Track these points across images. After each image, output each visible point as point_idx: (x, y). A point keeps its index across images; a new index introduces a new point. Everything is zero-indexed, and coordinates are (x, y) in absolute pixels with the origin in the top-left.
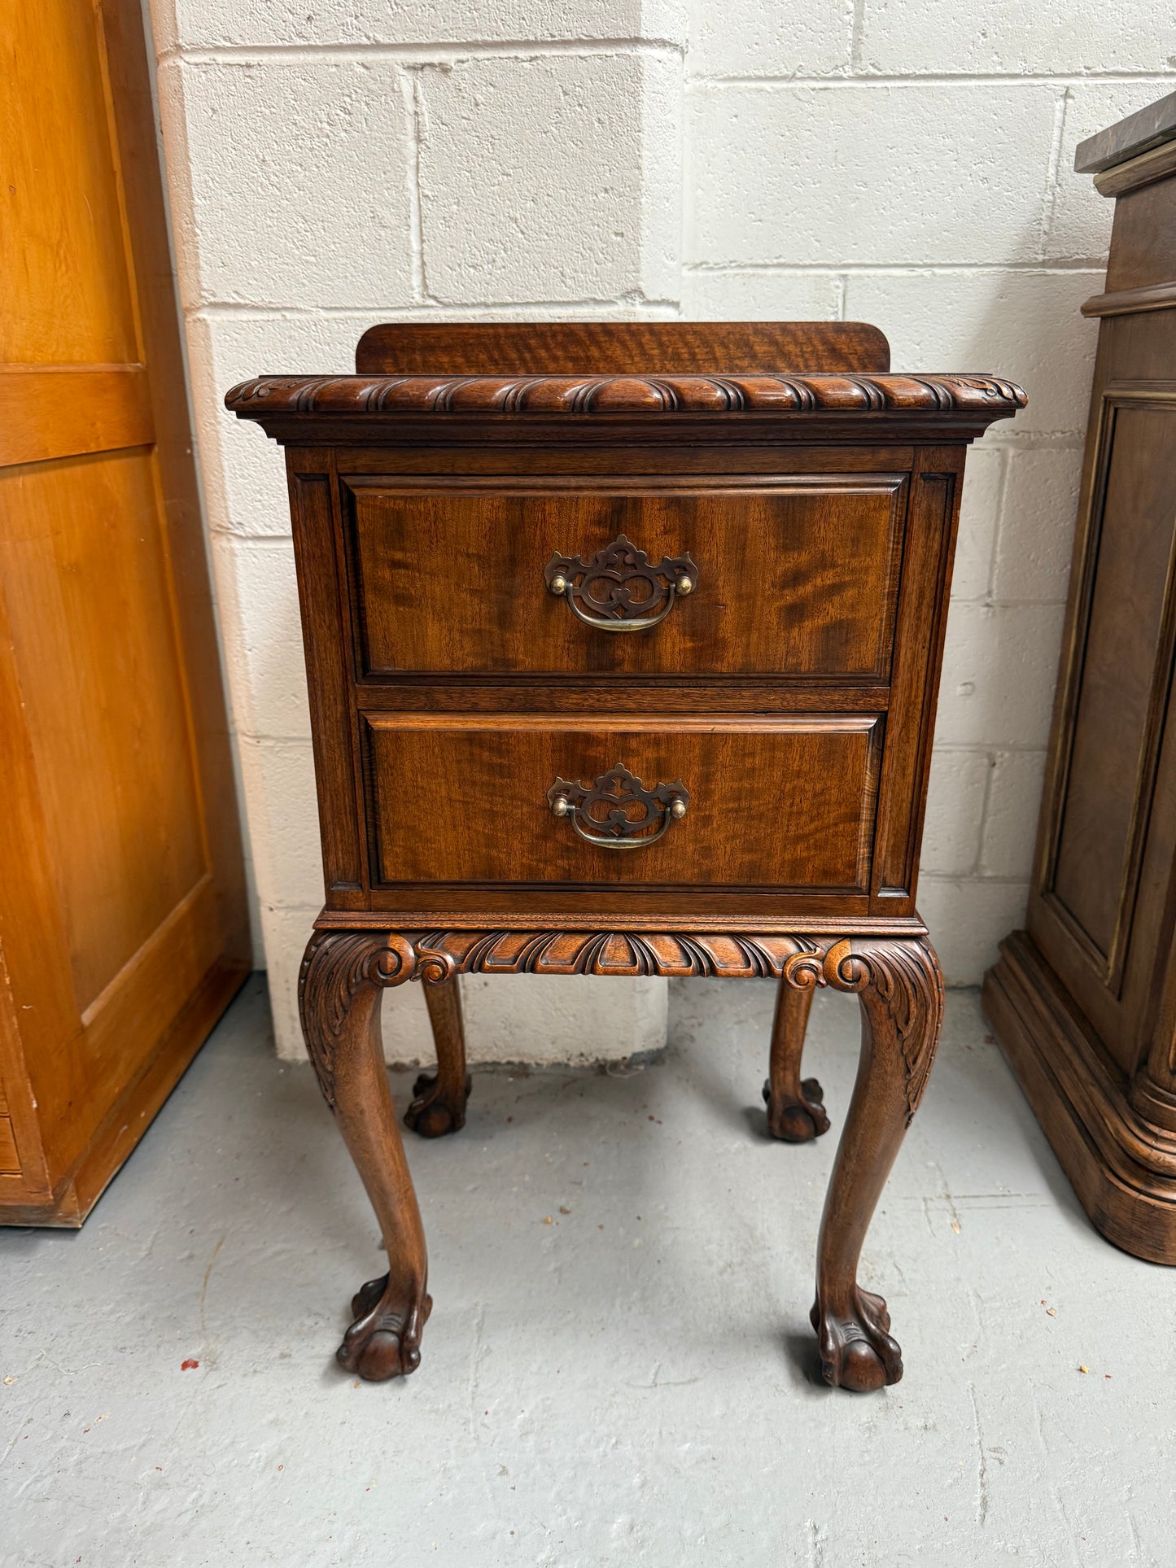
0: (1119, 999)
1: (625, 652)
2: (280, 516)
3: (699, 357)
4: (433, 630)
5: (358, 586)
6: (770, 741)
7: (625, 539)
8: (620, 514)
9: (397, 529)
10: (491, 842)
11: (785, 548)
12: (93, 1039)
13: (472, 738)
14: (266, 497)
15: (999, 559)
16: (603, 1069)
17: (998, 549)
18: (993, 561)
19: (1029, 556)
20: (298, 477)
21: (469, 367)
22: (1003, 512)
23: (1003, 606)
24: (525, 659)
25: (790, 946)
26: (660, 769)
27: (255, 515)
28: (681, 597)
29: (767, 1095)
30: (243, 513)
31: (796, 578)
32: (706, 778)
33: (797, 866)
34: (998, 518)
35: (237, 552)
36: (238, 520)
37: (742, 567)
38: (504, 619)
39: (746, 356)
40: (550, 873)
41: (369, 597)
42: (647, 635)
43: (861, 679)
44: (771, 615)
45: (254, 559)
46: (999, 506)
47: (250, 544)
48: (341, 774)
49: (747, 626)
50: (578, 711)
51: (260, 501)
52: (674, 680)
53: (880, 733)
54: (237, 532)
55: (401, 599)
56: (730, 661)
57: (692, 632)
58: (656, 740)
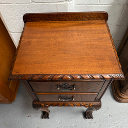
3: (78, 18)
12: (11, 88)
25: (85, 104)
35: (12, 34)
36: (11, 31)
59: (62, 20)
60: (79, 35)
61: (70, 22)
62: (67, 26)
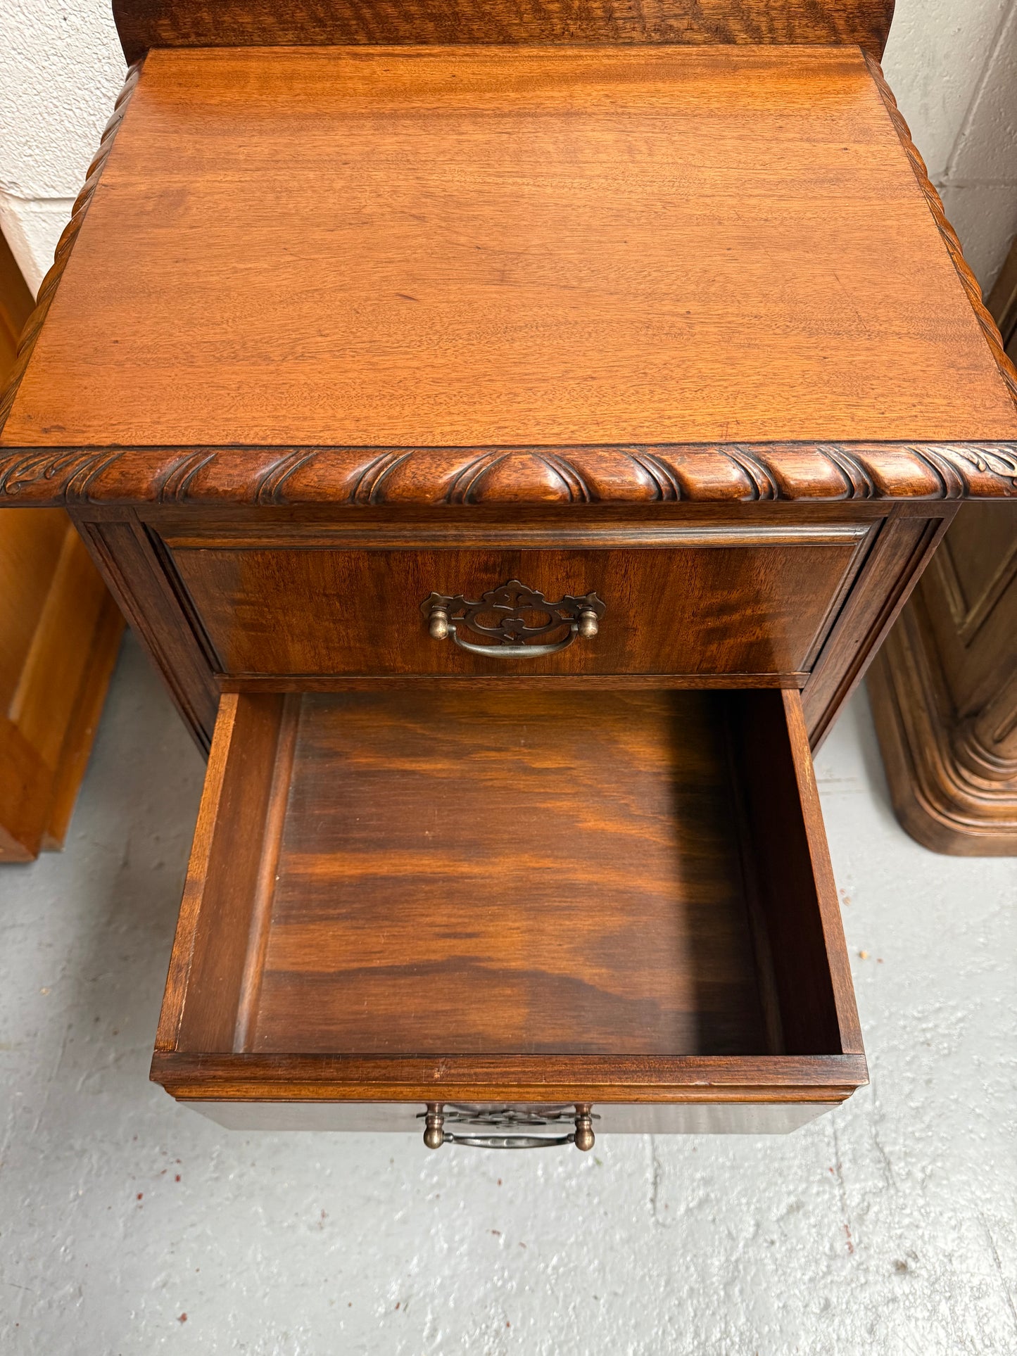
0: (968, 646)
2: (61, 174)
3: (617, 15)
4: (294, 647)
7: (518, 584)
8: (512, 564)
11: (713, 588)
12: (26, 724)
14: (37, 151)
15: (967, 132)
17: (971, 118)
18: (961, 133)
19: (1005, 129)
21: (283, 30)
22: (989, 72)
23: (958, 187)
27: (29, 173)
30: (13, 170)
34: (981, 80)
35: (20, 216)
36: (9, 179)
38: (376, 640)
39: (686, 14)
44: (687, 636)
45: (44, 224)
46: (986, 64)
47: (34, 207)
49: (659, 643)
51: (31, 155)
54: (11, 191)
56: (636, 666)
59: (473, 40)
60: (630, 150)
61: (552, 51)
62: (522, 84)
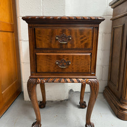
1: (64, 46)
4: (43, 43)
5: (35, 39)
6: (80, 56)
7: (64, 34)
8: (63, 31)
9: (40, 32)
10: (49, 67)
11: (81, 35)
12: (3, 95)
13: (47, 55)
16: (61, 101)
20: (29, 27)
23: (103, 50)
24: (53, 47)
25: (82, 79)
26: (68, 59)
28: (70, 40)
29: (80, 103)
31: (82, 38)
32: (73, 60)
33: (83, 70)
35: (22, 42)
36: (22, 39)
37: (76, 37)
38: (51, 42)
40: (56, 71)
41: (36, 40)
42: (66, 44)
43: (89, 49)
44: (79, 42)
47: (24, 42)
48: (33, 60)
49: (77, 43)
50: (59, 53)
52: (69, 49)
53: (91, 55)
55: (40, 40)
56: (75, 47)
57: (71, 44)
58: (67, 56)
